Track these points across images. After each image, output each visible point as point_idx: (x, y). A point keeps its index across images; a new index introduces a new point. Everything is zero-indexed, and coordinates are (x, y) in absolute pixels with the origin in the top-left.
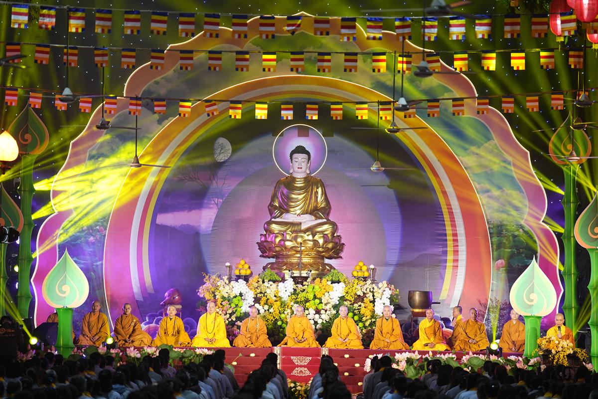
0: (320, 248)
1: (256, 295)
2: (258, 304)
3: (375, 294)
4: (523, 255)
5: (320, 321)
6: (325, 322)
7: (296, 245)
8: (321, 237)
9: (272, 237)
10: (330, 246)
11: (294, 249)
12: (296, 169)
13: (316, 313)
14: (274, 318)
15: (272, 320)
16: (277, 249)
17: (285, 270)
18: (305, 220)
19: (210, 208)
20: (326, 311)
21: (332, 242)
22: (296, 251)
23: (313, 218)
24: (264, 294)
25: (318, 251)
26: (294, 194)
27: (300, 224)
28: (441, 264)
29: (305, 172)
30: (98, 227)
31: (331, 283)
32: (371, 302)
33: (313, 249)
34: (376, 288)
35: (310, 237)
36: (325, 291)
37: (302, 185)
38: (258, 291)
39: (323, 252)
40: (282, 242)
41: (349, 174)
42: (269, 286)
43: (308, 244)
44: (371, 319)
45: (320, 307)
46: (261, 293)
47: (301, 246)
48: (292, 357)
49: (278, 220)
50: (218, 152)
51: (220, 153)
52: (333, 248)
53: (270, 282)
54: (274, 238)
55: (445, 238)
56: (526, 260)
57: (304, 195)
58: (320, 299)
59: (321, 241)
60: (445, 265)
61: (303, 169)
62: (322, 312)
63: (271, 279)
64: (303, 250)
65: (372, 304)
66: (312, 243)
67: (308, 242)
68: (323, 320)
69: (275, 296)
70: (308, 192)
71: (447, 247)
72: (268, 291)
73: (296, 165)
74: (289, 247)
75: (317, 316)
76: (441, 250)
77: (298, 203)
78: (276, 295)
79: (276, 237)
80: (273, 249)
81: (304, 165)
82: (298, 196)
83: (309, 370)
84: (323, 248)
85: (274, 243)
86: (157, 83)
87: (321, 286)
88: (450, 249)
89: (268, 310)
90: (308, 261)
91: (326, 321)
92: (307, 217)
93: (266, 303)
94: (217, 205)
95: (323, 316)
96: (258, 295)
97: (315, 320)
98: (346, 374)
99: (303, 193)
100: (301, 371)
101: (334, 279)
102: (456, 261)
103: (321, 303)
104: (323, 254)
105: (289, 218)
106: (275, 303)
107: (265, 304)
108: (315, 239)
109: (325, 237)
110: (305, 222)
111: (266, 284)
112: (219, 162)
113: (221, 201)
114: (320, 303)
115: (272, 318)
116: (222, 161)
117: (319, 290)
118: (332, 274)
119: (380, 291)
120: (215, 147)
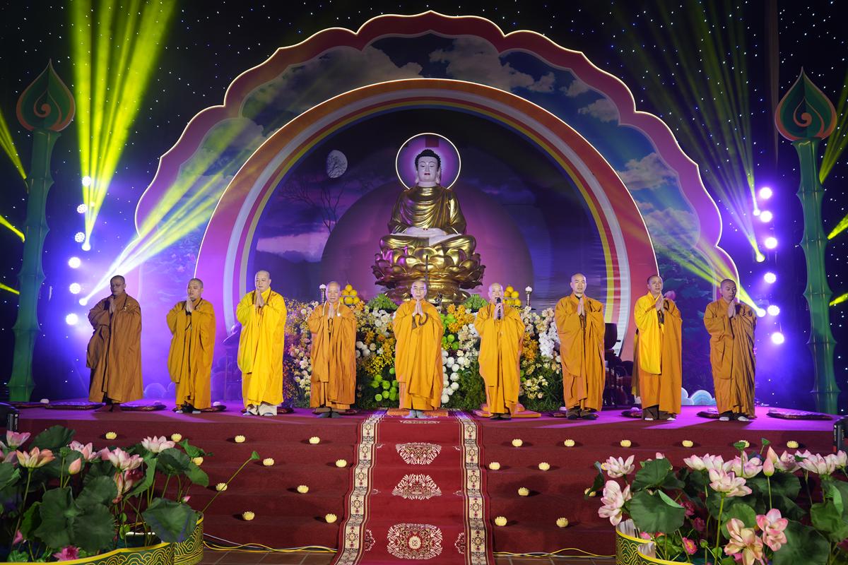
0: (454, 266)
1: (360, 329)
2: (361, 343)
3: (537, 326)
4: (697, 286)
5: (456, 368)
6: (463, 369)
7: (421, 262)
8: (455, 252)
9: (389, 254)
10: (468, 265)
11: (418, 268)
12: (423, 176)
13: (449, 356)
14: (384, 362)
15: (380, 366)
16: (396, 269)
17: (406, 298)
18: (434, 235)
19: (320, 232)
20: (465, 352)
21: (470, 260)
22: (421, 271)
23: (445, 233)
24: (372, 327)
25: (452, 272)
26: (420, 205)
27: (428, 239)
28: (600, 297)
29: (434, 180)
30: (189, 255)
31: (472, 312)
32: (532, 338)
33: (444, 268)
34: (538, 317)
35: (441, 253)
36: (462, 322)
37: (430, 194)
38: (363, 323)
39: (457, 273)
40: (402, 260)
41: (487, 192)
42: (380, 315)
43: (437, 261)
44: (535, 364)
45: (455, 346)
46: (367, 326)
47: (427, 265)
48: (398, 447)
49: (398, 234)
50: (331, 167)
51: (333, 168)
52: (471, 269)
53: (382, 311)
54: (391, 256)
55: (603, 266)
56: (700, 292)
57: (433, 206)
58: (456, 335)
59: (455, 259)
60: (604, 297)
61: (432, 176)
62: (460, 353)
63: (384, 307)
64: (432, 269)
65: (534, 342)
66: (443, 260)
67: (437, 258)
68: (460, 365)
69: (388, 331)
70: (438, 203)
71: (606, 276)
72: (378, 323)
73: (423, 171)
74: (411, 266)
75: (451, 360)
76: (599, 280)
77: (426, 216)
78: (390, 328)
79: (394, 254)
80: (391, 270)
81: (432, 171)
82: (426, 208)
83: (435, 479)
84: (457, 266)
85: (391, 262)
86: (263, 90)
87: (456, 315)
88: (610, 278)
89: (376, 351)
90: (437, 287)
91: (464, 367)
92: (436, 231)
93: (374, 341)
94: (329, 227)
95: (461, 360)
96: (363, 329)
97: (449, 366)
98: (523, 492)
99: (431, 204)
100: (417, 483)
101: (474, 306)
102: (617, 293)
103: (457, 340)
104: (459, 276)
105: (414, 232)
106: (386, 340)
107: (372, 342)
108: (447, 254)
109: (460, 252)
110: (434, 238)
111: (375, 313)
112: (332, 179)
113: (334, 223)
114: (454, 341)
115: (381, 363)
116: (336, 176)
117: (454, 321)
118: (472, 301)
119: (545, 322)
120: (328, 161)
